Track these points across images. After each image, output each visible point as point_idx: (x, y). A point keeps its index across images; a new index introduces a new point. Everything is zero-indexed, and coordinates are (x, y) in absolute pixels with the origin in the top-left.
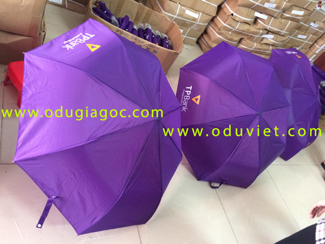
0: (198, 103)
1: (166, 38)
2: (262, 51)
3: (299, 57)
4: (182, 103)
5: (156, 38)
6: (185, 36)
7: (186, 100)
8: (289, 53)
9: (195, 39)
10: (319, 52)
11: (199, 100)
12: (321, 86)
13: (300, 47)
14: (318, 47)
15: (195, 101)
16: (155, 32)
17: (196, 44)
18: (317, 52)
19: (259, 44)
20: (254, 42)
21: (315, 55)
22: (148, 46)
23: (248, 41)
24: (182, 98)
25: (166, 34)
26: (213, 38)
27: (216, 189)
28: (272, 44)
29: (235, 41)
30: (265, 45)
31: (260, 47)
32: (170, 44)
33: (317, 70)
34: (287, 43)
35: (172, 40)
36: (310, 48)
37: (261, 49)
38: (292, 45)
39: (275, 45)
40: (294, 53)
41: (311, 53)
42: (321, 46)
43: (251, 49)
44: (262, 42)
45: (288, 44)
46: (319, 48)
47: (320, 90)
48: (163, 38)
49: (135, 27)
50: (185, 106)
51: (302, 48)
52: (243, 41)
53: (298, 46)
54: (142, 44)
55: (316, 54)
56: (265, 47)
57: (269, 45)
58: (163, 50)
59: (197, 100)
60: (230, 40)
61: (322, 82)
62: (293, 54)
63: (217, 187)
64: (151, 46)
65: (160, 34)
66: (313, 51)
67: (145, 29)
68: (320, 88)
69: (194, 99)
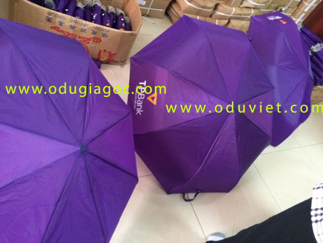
0: (155, 102)
1: (121, 14)
2: (242, 16)
3: (284, 23)
4: (136, 104)
5: (107, 17)
6: (149, 9)
7: (141, 100)
8: (271, 18)
9: (162, 10)
10: (309, 10)
11: (155, 99)
12: (313, 52)
13: (287, 7)
14: (306, 4)
15: (151, 100)
16: (107, 9)
17: (165, 17)
18: (306, 10)
19: (238, 8)
20: (232, 7)
21: (304, 14)
22: (94, 30)
23: (225, 6)
24: (136, 98)
25: (123, 9)
26: (183, 7)
27: (192, 202)
28: (253, 7)
29: (209, 8)
30: (246, 9)
31: (239, 12)
32: (128, 22)
33: (307, 32)
34: (272, 3)
35: (130, 16)
36: (298, 6)
37: (241, 15)
38: (276, 5)
39: (258, 7)
40: (278, 18)
41: (300, 13)
42: (310, 3)
43: (230, 16)
44: (241, 6)
45: (273, 5)
46: (307, 6)
47: (311, 57)
48: (118, 14)
49: (80, 5)
50: (140, 107)
51: (289, 7)
52: (219, 7)
53: (284, 6)
54: (85, 28)
55: (305, 12)
56: (246, 11)
57: (250, 8)
58: (115, 31)
59: (153, 98)
60: (204, 7)
61: (313, 47)
62: (276, 19)
63: (192, 200)
64: (98, 28)
65: (113, 10)
66: (302, 10)
67: (93, 6)
68: (310, 54)
69: (149, 98)
